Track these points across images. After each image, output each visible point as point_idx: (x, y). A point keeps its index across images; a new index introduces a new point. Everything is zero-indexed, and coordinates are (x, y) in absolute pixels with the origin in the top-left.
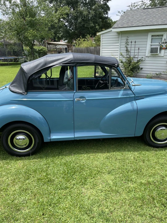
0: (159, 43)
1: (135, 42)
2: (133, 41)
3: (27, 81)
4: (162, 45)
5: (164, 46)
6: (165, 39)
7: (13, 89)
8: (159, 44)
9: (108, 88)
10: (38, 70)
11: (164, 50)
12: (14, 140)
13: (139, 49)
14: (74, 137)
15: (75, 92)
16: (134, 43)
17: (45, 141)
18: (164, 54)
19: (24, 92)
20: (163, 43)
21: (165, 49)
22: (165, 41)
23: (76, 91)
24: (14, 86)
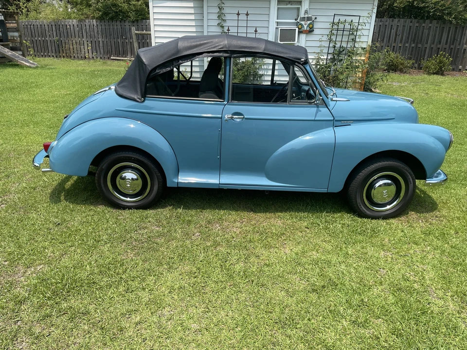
0: (296, 20)
1: (247, 15)
2: (243, 11)
3: (146, 78)
4: (301, 25)
5: (305, 27)
6: (306, 12)
7: (121, 92)
8: (294, 21)
9: (285, 101)
10: (165, 60)
11: (305, 35)
12: (118, 179)
13: (256, 31)
14: (219, 184)
15: (225, 103)
16: (244, 17)
17: (168, 185)
18: (306, 43)
19: (140, 97)
20: (303, 19)
21: (307, 33)
22: (306, 16)
23: (228, 102)
24: (124, 87)
